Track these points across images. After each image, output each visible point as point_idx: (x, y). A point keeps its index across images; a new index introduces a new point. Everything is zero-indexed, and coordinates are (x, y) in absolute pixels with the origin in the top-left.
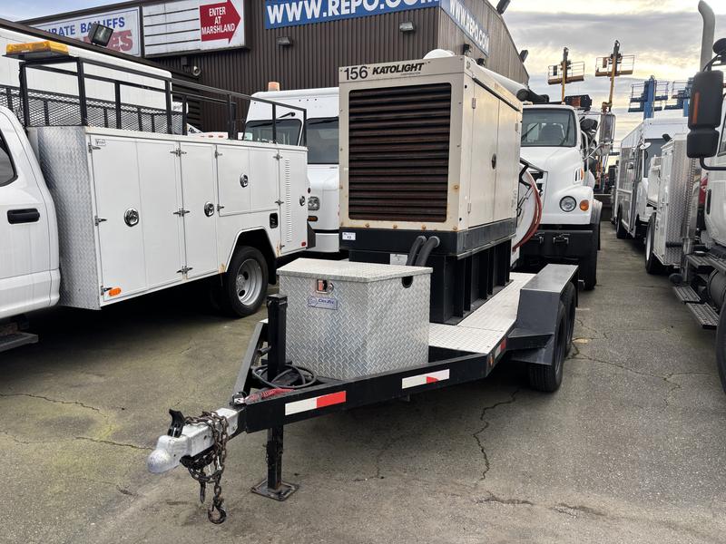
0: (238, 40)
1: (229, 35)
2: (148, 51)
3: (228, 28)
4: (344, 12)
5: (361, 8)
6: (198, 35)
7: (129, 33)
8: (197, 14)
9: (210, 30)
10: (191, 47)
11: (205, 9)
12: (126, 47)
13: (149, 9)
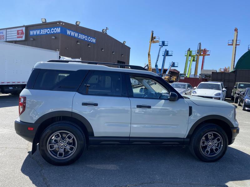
0: (23, 38)
2: (7, 40)
3: (22, 35)
4: (44, 33)
6: (16, 37)
7: (4, 35)
8: (16, 32)
9: (20, 36)
10: (15, 39)
11: (18, 31)
12: (3, 39)
13: (8, 30)
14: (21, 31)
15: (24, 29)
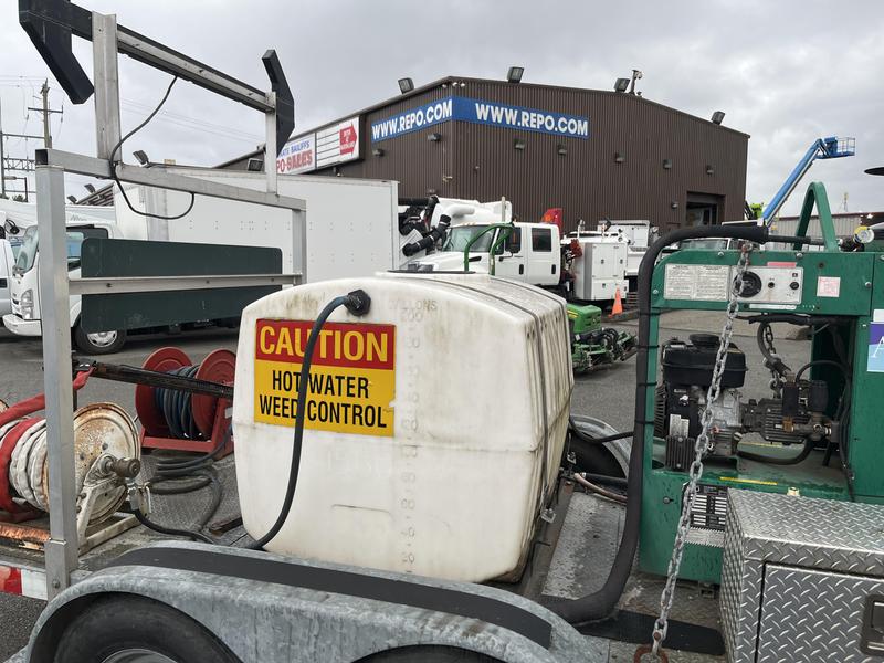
0: (355, 154)
1: (351, 150)
2: (320, 164)
3: (352, 145)
4: (408, 128)
5: (415, 124)
6: (338, 151)
7: (310, 152)
8: (338, 136)
9: (347, 146)
10: (335, 160)
11: (342, 132)
12: (310, 163)
13: (320, 134)
14: (349, 132)
15: (356, 122)
